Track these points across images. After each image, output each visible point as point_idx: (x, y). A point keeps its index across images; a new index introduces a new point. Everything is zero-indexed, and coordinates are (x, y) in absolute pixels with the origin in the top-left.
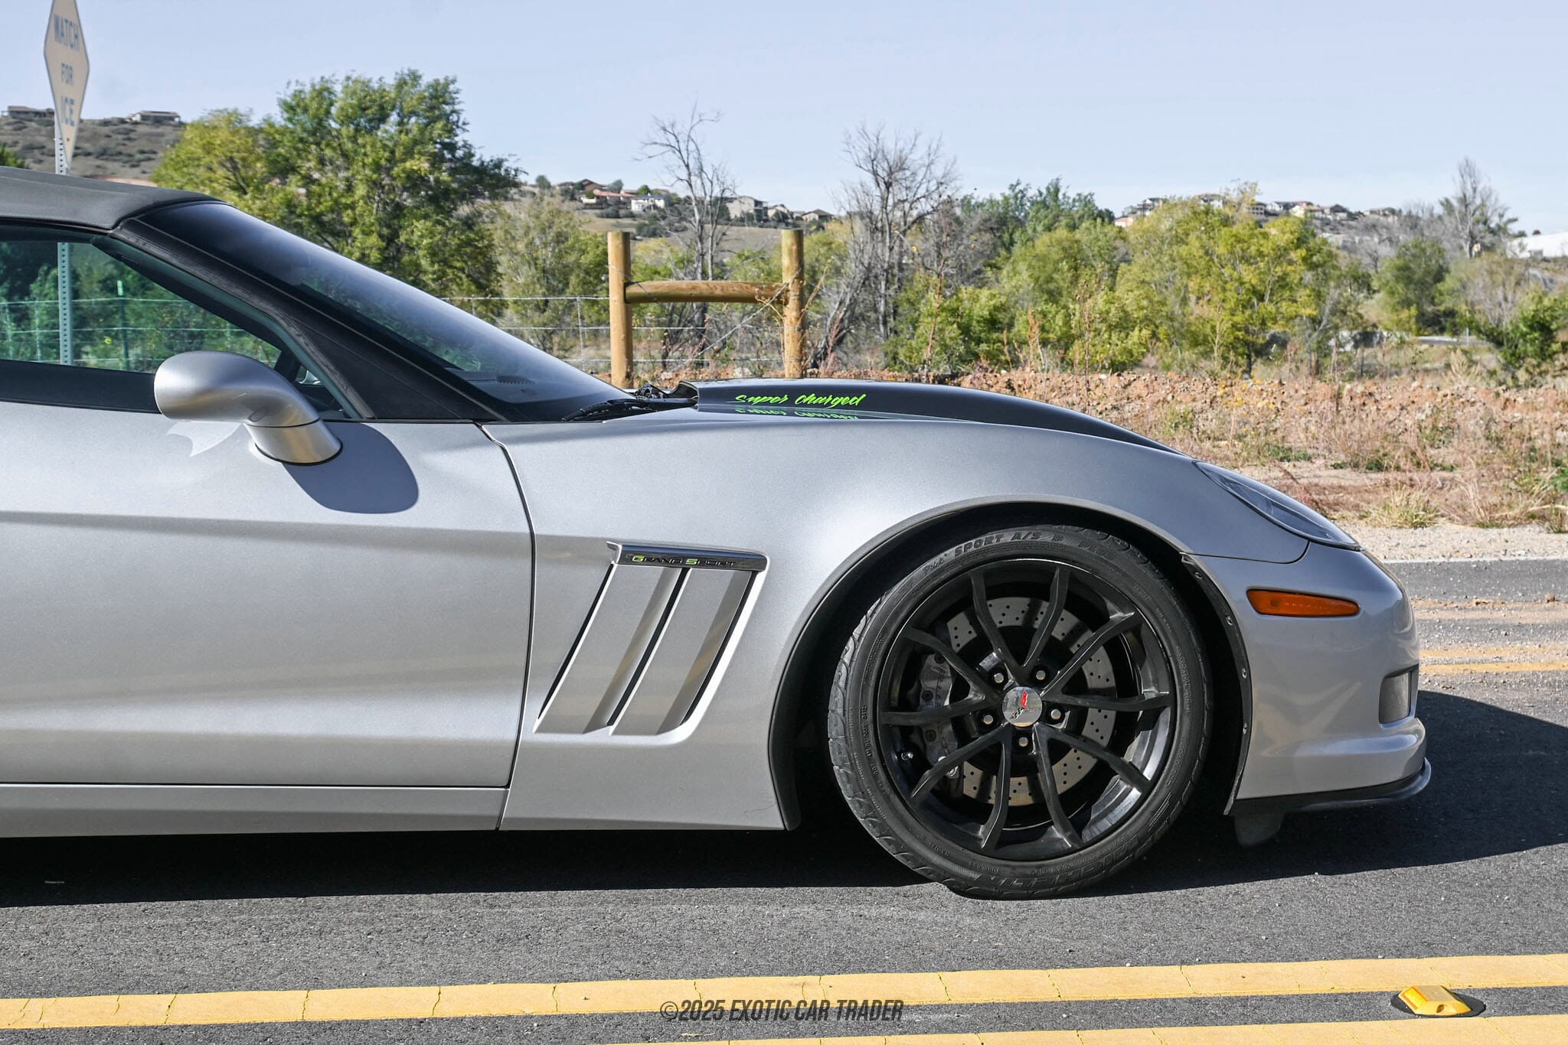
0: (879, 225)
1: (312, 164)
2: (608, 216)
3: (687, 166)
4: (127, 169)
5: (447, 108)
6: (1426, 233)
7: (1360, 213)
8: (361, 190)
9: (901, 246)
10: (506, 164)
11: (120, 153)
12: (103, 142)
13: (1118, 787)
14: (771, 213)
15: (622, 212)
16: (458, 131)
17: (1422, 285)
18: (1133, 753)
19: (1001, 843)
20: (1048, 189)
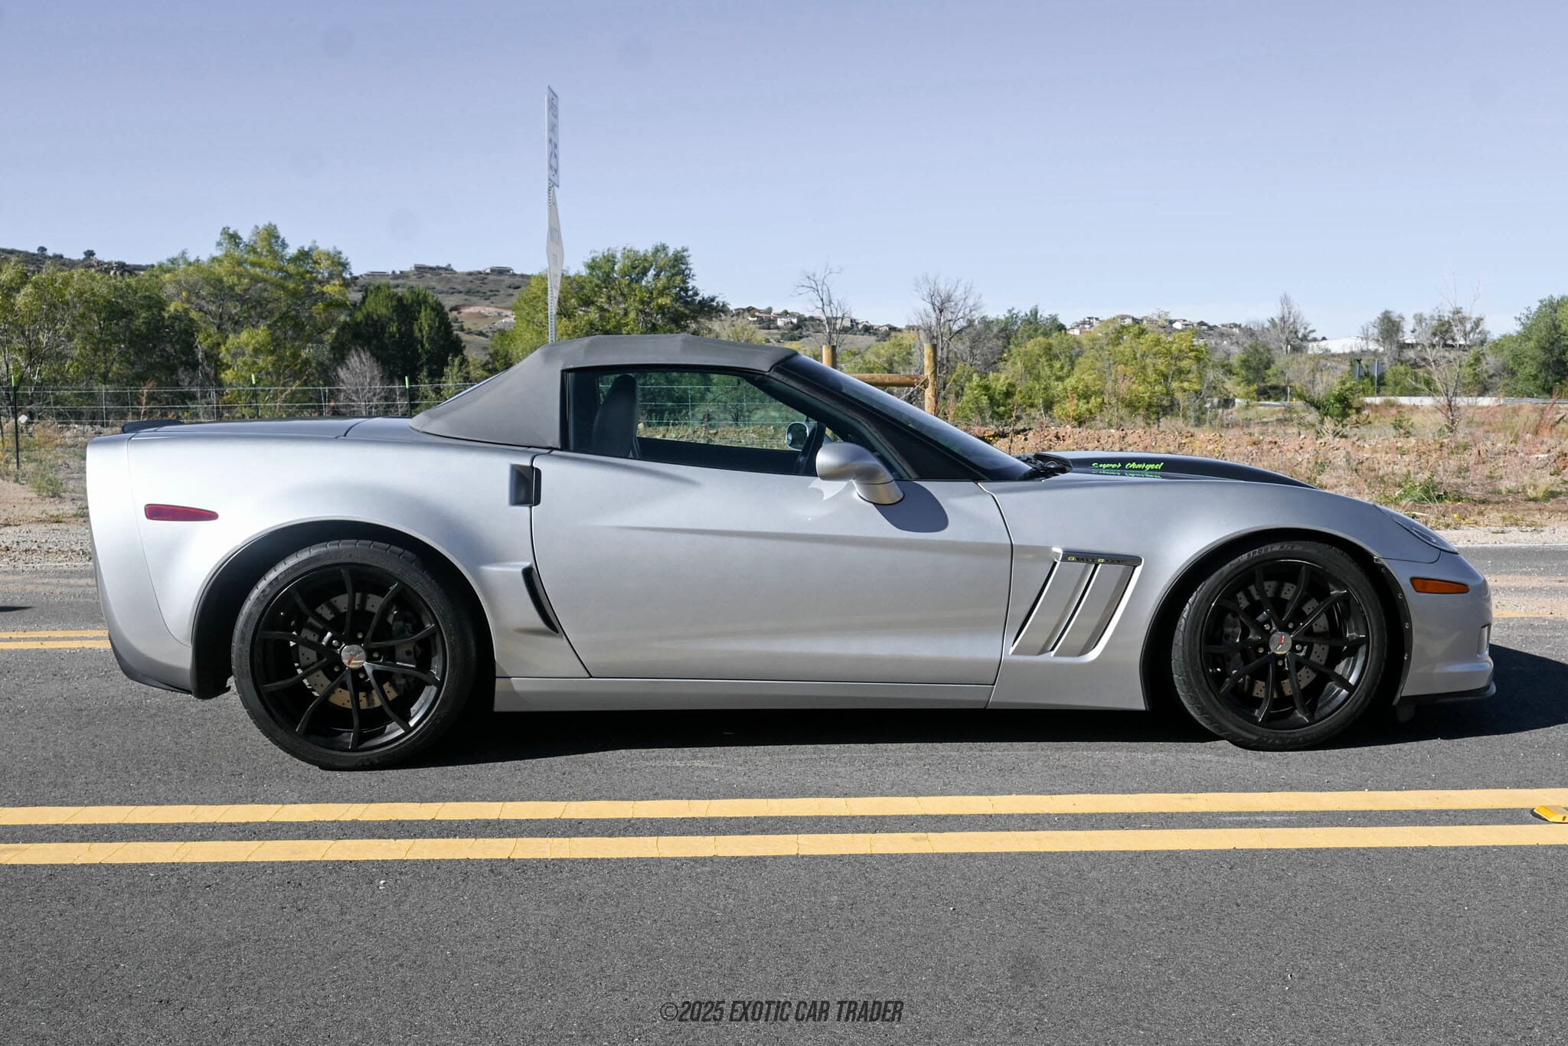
0: (935, 334)
1: (603, 300)
2: (764, 328)
3: (822, 300)
4: (483, 301)
5: (683, 267)
6: (1260, 339)
7: (1215, 326)
8: (632, 315)
9: (948, 348)
10: (717, 300)
11: (478, 292)
12: (469, 285)
13: (1334, 689)
14: (860, 326)
15: (772, 326)
16: (689, 280)
17: (1257, 370)
18: (1340, 669)
19: (1269, 719)
20: (1031, 312)
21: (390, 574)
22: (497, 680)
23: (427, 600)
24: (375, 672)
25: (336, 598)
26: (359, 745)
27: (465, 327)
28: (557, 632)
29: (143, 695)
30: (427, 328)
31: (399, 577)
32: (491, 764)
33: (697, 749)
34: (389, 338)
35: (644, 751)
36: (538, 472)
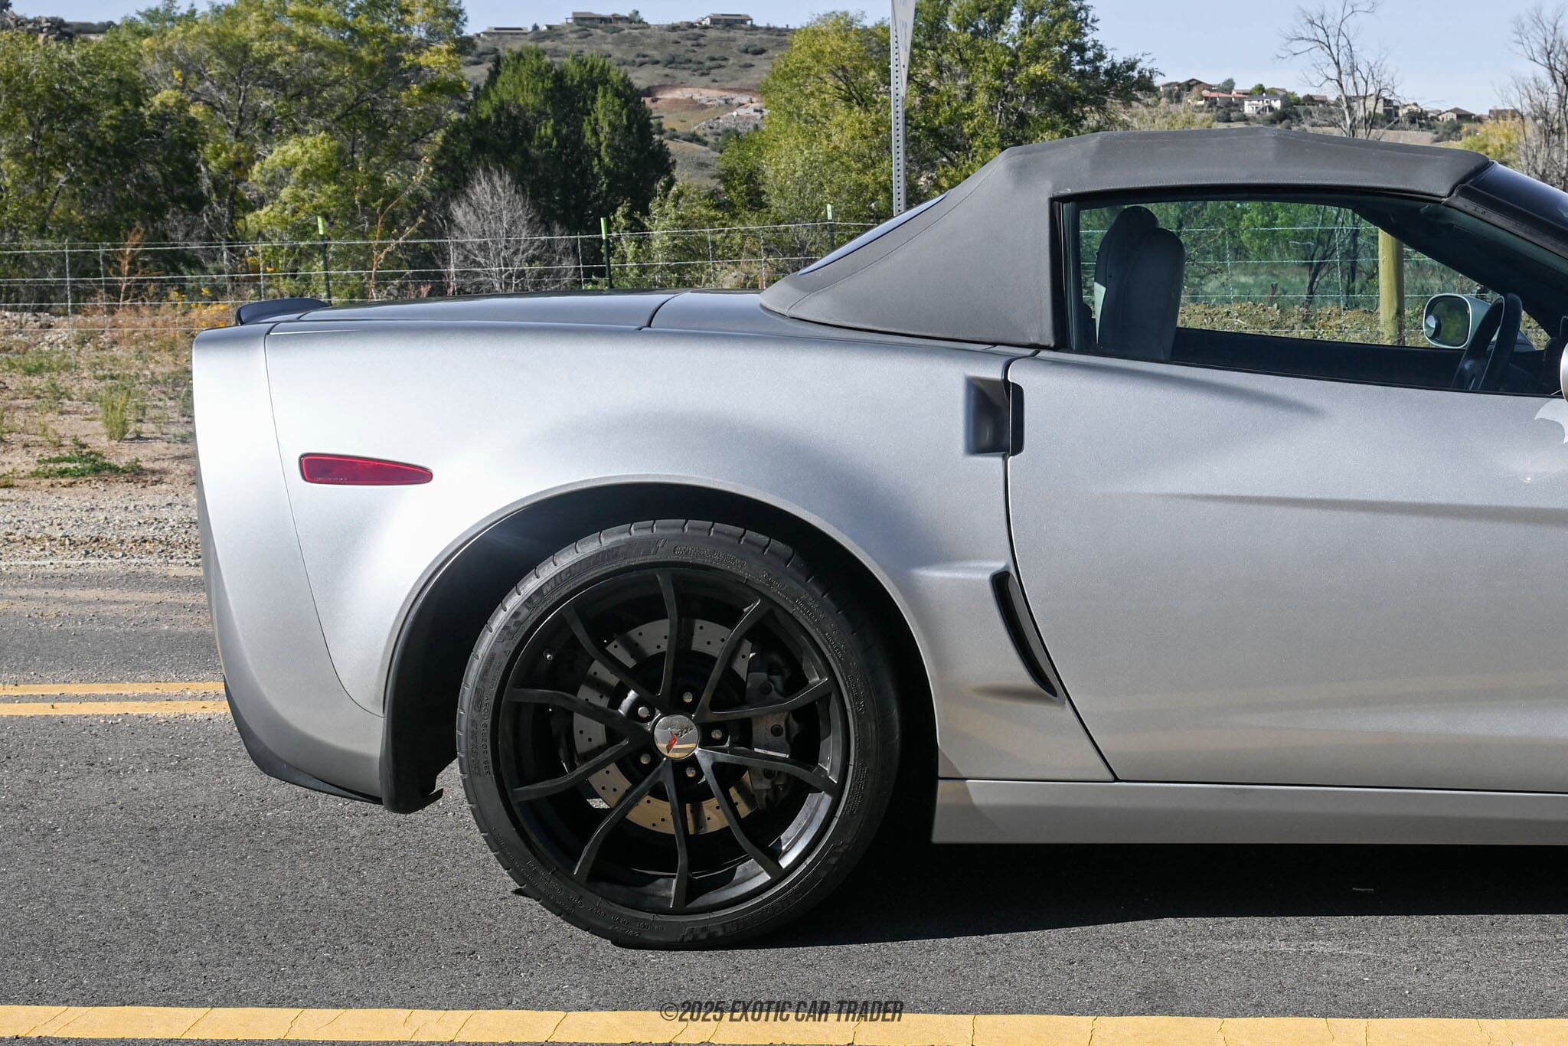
2: (1219, 120)
3: (1339, 64)
4: (697, 78)
8: (981, 98)
10: (1139, 66)
11: (689, 61)
12: (671, 49)
14: (1402, 113)
15: (1234, 115)
16: (1086, 30)
21: (746, 585)
22: (941, 783)
23: (812, 631)
24: (718, 768)
25: (644, 628)
26: (687, 903)
27: (665, 127)
28: (1055, 694)
29: (256, 803)
30: (607, 129)
31: (764, 591)
32: (929, 942)
33: (1312, 919)
34: (540, 147)
35: (1210, 921)
36: (1018, 391)
